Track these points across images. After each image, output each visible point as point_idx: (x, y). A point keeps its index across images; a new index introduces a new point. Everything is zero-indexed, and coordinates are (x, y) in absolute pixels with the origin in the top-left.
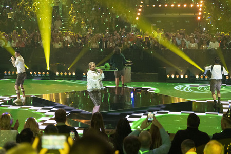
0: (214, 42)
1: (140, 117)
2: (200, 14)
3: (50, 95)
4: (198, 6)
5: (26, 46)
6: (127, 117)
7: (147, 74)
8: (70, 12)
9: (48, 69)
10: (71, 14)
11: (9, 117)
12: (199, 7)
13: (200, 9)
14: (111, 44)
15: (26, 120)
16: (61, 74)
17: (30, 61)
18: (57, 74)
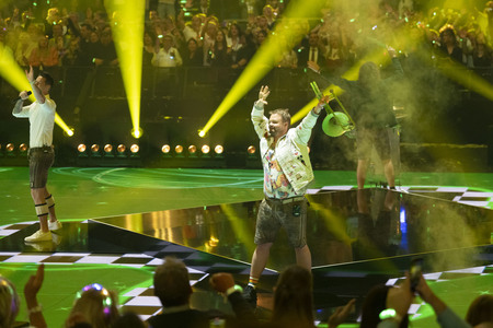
3: (143, 216)
5: (65, 60)
6: (390, 282)
9: (137, 133)
11: (5, 288)
14: (334, 51)
15: (79, 296)
16: (179, 149)
17: (77, 110)
18: (166, 149)
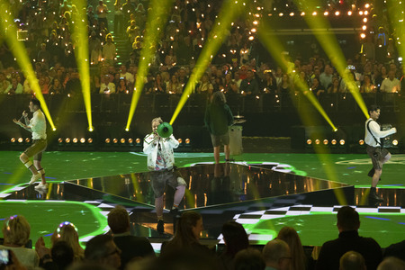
0: (392, 80)
1: (259, 216)
2: (364, 28)
3: (95, 180)
4: (361, 13)
6: (237, 216)
7: (271, 138)
8: (129, 28)
10: (131, 32)
12: (363, 16)
13: (365, 20)
16: (115, 141)
18: (108, 140)
